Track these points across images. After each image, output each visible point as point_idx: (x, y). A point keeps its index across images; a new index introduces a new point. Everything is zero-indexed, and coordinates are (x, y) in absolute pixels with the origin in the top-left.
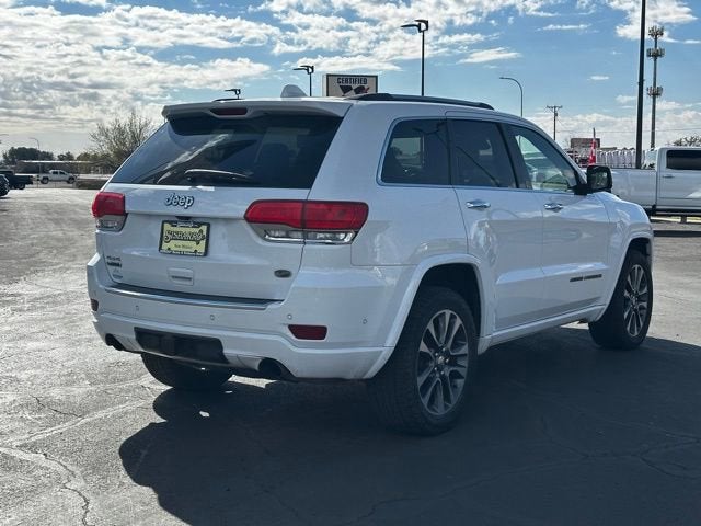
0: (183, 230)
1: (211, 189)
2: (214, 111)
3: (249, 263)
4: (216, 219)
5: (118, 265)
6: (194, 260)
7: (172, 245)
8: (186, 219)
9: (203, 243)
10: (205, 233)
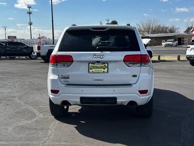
0: (98, 65)
1: (109, 52)
2: (92, 28)
3: (124, 74)
4: (111, 61)
5: (69, 78)
6: (104, 74)
7: (94, 70)
8: (98, 62)
9: (106, 69)
10: (107, 66)
